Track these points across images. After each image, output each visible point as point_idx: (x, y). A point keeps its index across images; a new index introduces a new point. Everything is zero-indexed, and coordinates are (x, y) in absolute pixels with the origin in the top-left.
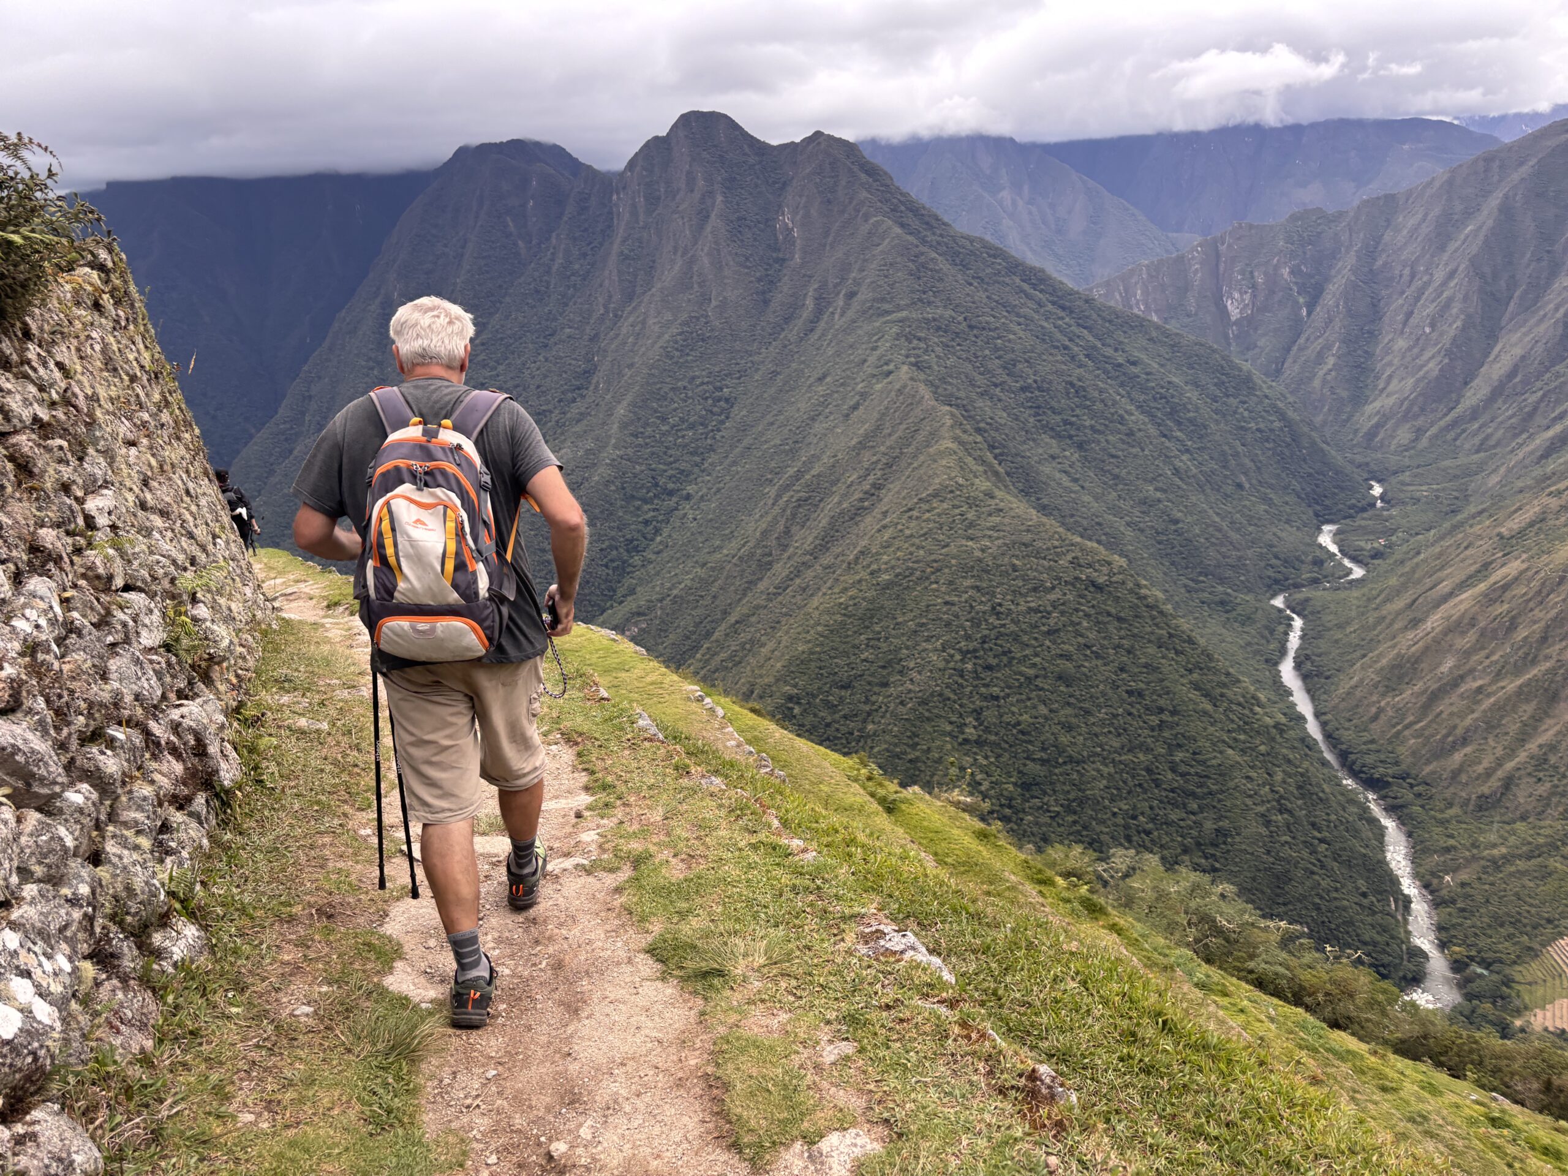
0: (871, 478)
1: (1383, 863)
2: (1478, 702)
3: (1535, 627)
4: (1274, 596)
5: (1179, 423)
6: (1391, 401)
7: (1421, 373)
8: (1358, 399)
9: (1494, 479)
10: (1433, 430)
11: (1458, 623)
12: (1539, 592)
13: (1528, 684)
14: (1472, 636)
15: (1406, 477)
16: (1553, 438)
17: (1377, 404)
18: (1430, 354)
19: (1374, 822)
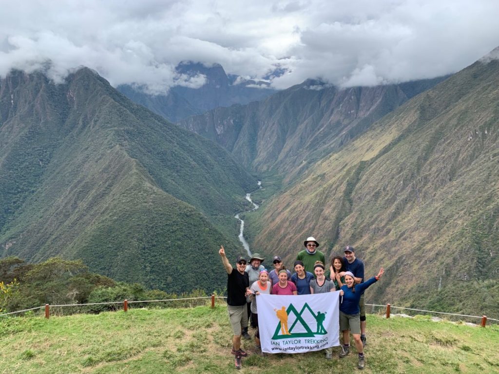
2: (290, 241)
3: (303, 219)
4: (235, 215)
5: (205, 164)
6: (261, 158)
7: (268, 151)
8: (253, 158)
10: (272, 166)
11: (284, 219)
12: (303, 210)
13: (302, 235)
14: (288, 223)
15: (266, 179)
16: (301, 168)
17: (258, 159)
18: (270, 145)
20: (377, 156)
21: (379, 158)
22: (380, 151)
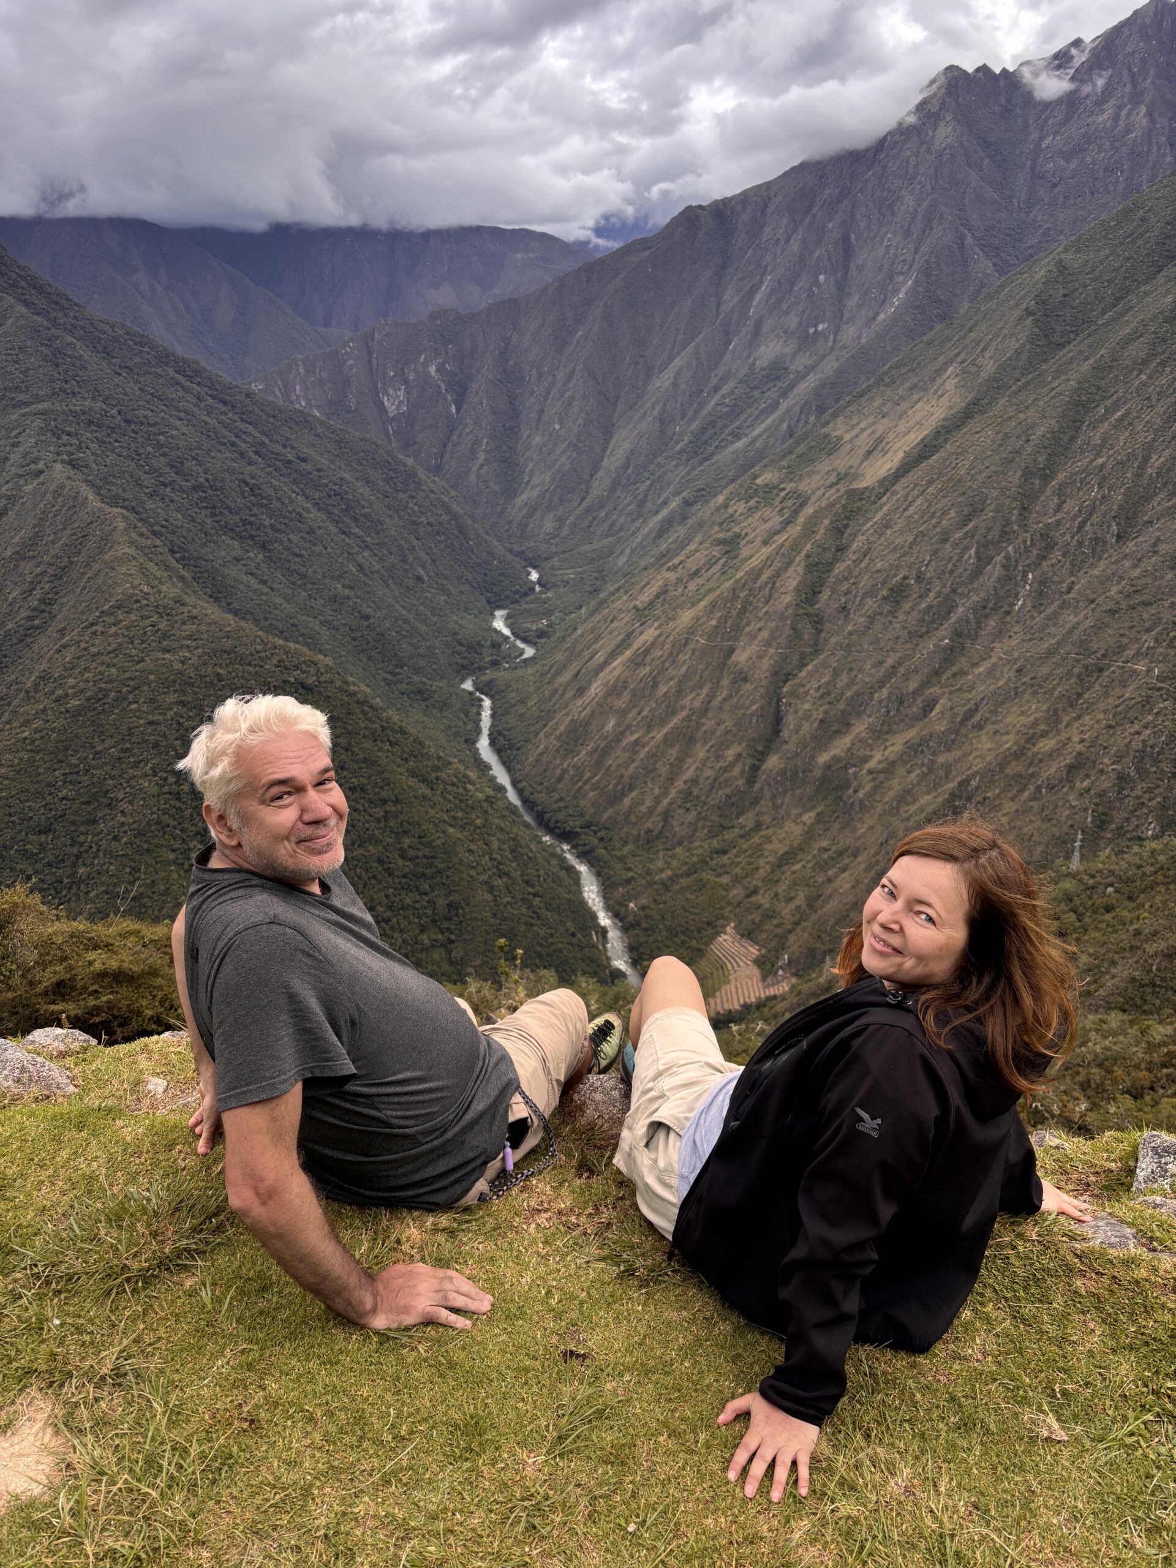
0: (38, 593)
1: (583, 903)
2: (637, 753)
3: (671, 683)
4: (463, 681)
5: (356, 520)
6: (535, 493)
7: (557, 467)
8: (510, 493)
9: (622, 560)
10: (571, 520)
11: (615, 687)
12: (671, 654)
13: (671, 732)
14: (626, 696)
15: (555, 562)
16: (662, 521)
17: (524, 496)
18: (562, 449)
19: (570, 870)
20: (898, 470)
21: (903, 476)
22: (907, 454)
